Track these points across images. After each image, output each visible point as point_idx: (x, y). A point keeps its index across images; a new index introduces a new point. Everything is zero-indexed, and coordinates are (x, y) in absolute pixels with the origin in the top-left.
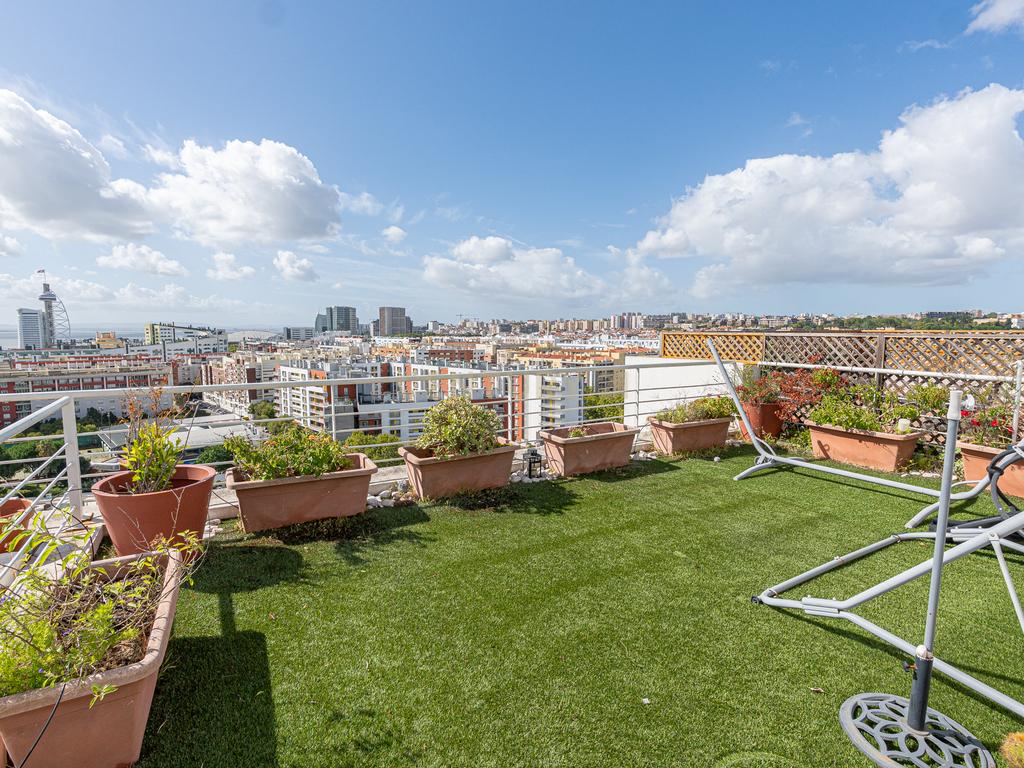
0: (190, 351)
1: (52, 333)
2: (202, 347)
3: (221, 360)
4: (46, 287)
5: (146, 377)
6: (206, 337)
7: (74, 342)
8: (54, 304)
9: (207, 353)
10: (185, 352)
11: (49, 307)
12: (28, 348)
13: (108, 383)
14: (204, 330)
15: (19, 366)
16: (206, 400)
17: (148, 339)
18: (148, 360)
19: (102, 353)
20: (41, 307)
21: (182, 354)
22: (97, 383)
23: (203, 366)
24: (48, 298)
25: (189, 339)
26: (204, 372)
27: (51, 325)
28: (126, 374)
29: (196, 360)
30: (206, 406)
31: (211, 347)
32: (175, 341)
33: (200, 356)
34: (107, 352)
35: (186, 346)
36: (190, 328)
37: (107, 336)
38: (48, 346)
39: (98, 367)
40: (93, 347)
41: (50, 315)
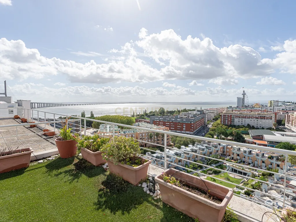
0: (283, 109)
1: (244, 103)
2: (287, 108)
3: (293, 113)
4: (244, 91)
5: (265, 117)
6: (290, 105)
7: (249, 106)
8: (245, 96)
9: (289, 111)
10: (281, 110)
11: (244, 96)
12: (237, 107)
13: (254, 117)
14: (289, 102)
15: (234, 111)
16: (286, 126)
17: (269, 105)
18: (267, 112)
19: (255, 109)
20: (242, 96)
21: (280, 110)
22: (251, 117)
23: (286, 115)
24: (244, 94)
25: (283, 105)
26: (286, 117)
27: (244, 101)
28: (259, 115)
29: (284, 113)
30: (286, 128)
31: (291, 108)
32: (278, 106)
33: (286, 111)
34: (256, 109)
35: (281, 108)
36: (284, 102)
37: (257, 104)
38: (242, 106)
39: (252, 113)
40: (253, 107)
41: (244, 98)
